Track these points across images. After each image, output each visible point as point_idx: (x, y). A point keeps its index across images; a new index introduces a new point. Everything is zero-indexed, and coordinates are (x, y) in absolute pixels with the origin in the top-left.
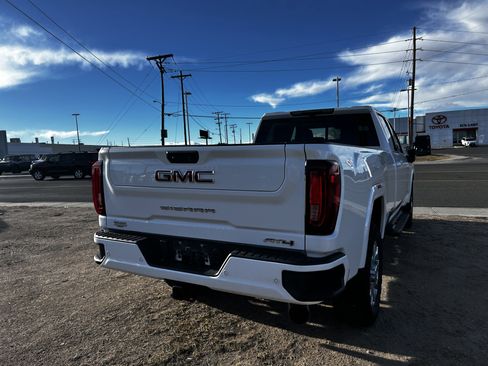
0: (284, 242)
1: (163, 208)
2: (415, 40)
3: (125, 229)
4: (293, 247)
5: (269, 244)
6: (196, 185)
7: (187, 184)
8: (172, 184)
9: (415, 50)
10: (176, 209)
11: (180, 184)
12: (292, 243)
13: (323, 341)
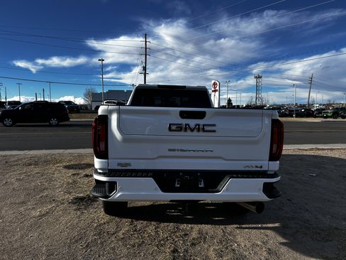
0: (257, 167)
1: (170, 150)
2: (146, 42)
3: (129, 168)
4: (262, 169)
5: (247, 169)
6: (201, 133)
7: (195, 133)
8: (182, 133)
9: (146, 48)
10: (182, 150)
11: (189, 133)
12: (261, 167)
13: (236, 226)
